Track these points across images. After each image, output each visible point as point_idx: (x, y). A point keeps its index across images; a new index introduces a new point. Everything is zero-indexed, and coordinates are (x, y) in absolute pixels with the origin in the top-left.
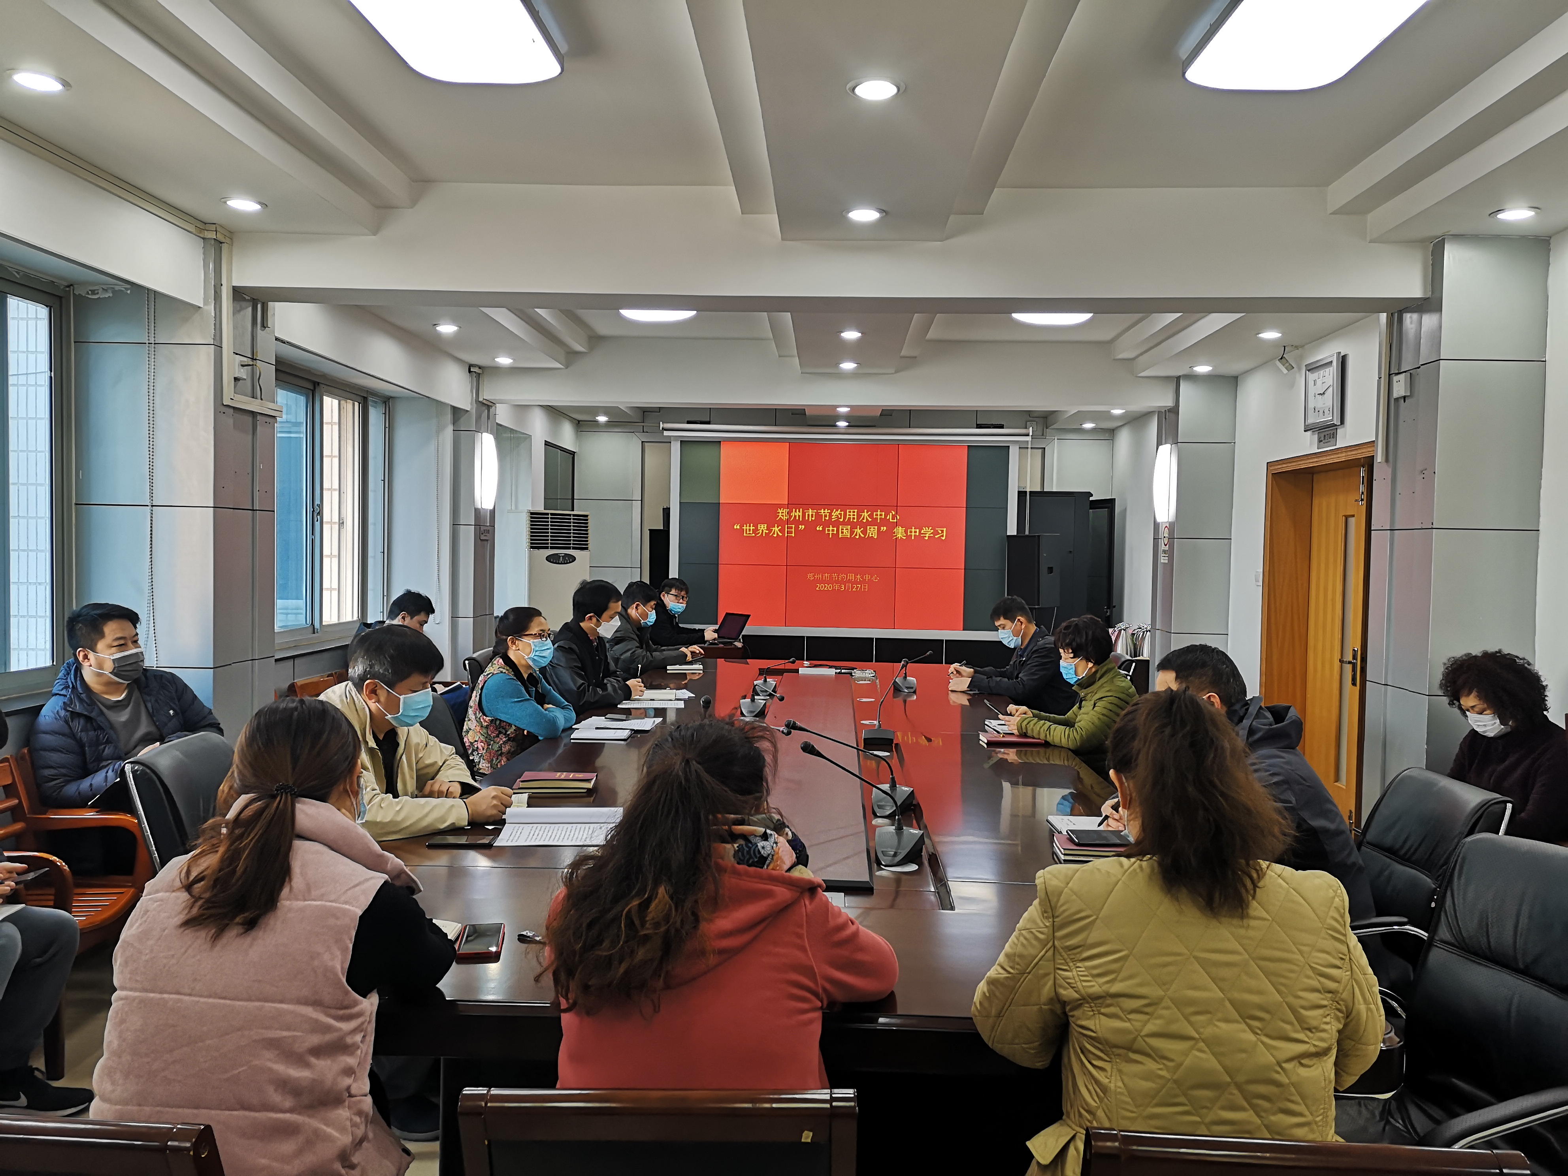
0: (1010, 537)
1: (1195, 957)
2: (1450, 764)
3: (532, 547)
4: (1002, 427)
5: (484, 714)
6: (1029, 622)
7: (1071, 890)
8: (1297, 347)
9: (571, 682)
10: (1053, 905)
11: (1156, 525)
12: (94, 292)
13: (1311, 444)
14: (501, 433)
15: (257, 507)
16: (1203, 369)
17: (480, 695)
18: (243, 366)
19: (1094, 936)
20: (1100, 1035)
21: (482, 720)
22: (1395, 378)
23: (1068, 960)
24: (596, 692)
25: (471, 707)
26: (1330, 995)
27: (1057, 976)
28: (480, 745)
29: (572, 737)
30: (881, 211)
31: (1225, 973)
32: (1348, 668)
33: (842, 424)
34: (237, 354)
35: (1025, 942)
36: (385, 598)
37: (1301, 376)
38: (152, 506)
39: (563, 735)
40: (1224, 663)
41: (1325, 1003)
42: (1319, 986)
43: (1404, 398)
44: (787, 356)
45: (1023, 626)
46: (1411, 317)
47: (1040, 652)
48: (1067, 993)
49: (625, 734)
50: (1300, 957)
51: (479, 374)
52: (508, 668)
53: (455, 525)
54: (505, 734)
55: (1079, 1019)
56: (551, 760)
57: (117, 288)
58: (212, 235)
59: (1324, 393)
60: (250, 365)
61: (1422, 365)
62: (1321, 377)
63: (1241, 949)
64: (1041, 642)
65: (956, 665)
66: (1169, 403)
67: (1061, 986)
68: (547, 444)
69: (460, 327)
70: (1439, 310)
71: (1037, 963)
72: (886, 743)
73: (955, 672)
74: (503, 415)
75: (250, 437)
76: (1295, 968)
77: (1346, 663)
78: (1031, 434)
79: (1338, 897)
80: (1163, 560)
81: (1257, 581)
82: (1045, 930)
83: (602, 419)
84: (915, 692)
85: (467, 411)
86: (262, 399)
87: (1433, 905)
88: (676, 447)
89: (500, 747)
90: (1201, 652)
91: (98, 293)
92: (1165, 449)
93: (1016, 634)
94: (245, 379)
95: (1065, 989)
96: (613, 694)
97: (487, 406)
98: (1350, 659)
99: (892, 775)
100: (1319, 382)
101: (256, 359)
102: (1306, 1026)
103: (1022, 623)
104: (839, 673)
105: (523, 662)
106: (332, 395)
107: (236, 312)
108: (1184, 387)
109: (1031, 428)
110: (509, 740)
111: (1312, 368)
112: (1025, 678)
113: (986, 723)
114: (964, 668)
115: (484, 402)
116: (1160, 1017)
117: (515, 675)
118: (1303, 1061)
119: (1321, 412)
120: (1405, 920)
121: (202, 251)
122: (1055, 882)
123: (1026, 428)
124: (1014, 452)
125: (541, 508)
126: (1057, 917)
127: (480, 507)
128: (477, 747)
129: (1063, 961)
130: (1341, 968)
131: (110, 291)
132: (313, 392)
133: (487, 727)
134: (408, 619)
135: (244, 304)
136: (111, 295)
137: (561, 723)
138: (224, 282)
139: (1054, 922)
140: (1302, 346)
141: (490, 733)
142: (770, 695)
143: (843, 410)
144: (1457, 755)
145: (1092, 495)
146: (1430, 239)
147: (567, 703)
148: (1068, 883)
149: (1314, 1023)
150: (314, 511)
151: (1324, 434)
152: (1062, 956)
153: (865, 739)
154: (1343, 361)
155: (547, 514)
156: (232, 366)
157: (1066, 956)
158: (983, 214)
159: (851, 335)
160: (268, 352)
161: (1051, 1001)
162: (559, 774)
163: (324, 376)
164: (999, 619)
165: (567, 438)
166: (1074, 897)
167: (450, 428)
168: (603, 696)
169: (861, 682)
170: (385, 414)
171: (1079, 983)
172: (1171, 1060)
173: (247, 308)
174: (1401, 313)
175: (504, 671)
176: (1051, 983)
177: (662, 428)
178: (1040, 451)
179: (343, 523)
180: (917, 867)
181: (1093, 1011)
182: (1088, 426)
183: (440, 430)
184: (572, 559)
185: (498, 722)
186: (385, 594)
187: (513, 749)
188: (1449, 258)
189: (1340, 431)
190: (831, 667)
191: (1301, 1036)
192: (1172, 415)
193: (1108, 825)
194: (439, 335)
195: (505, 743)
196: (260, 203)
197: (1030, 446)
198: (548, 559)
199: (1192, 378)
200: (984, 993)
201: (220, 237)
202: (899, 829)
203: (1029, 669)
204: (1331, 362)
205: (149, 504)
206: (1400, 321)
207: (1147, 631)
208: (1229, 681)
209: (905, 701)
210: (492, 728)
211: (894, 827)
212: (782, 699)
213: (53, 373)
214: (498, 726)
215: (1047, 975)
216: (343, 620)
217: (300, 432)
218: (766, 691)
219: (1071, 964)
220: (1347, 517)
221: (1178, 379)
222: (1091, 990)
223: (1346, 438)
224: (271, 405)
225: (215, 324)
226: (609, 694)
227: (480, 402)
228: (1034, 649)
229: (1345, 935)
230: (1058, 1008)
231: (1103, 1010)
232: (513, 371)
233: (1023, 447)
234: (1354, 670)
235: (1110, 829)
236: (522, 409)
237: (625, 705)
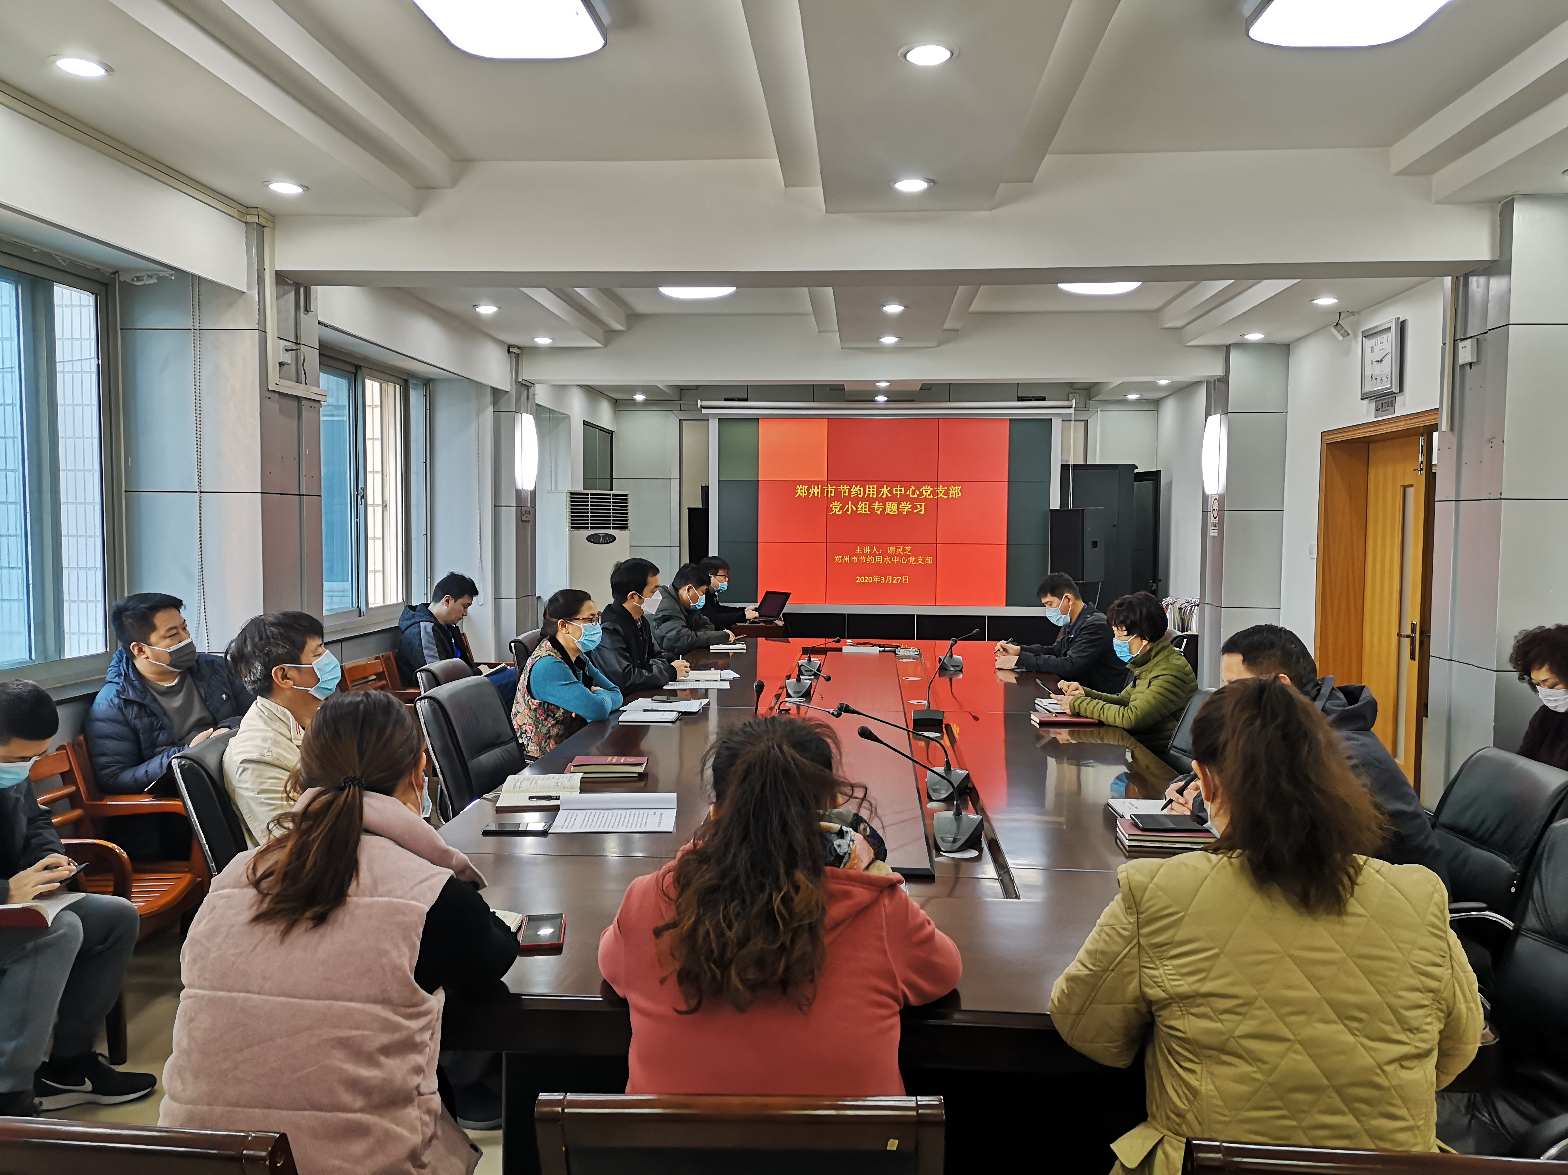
0: (1052, 511)
1: (1290, 956)
2: (1520, 742)
3: (572, 528)
4: (1043, 399)
5: (533, 697)
6: (1077, 598)
7: (1156, 885)
8: (1352, 313)
9: (618, 664)
10: (1137, 899)
11: (1205, 498)
12: (139, 279)
13: (1368, 413)
14: (539, 412)
15: (303, 492)
16: (1254, 337)
17: (529, 678)
18: (287, 350)
19: (1181, 934)
20: (1189, 1035)
21: (530, 703)
22: (1461, 344)
23: (1155, 958)
24: (641, 674)
25: (519, 690)
26: (1431, 995)
27: (1143, 974)
28: (529, 728)
29: (620, 720)
30: (929, 180)
31: (1321, 971)
32: (1406, 642)
33: (881, 399)
34: (281, 339)
35: (1107, 938)
36: (429, 580)
37: (1357, 343)
38: (201, 492)
39: (611, 717)
40: (1293, 643)
41: (1426, 1002)
42: (1419, 985)
43: (1471, 364)
44: (829, 332)
45: (1071, 603)
46: (1477, 281)
47: (1089, 629)
48: (1154, 993)
49: (673, 716)
50: (1399, 955)
51: (518, 354)
52: (556, 651)
53: (496, 506)
54: (553, 717)
55: (1167, 1019)
56: (599, 743)
57: (162, 274)
58: (255, 219)
59: (1381, 360)
60: (294, 350)
61: (1490, 330)
62: (1379, 343)
63: (1337, 947)
64: (1090, 619)
65: (1003, 642)
66: (1219, 372)
67: (1147, 985)
68: (585, 423)
69: (500, 308)
70: (1508, 272)
71: (1121, 961)
72: (936, 724)
73: (1002, 650)
74: (542, 395)
75: (296, 422)
76: (1395, 966)
77: (1404, 636)
78: (1074, 406)
79: (1437, 892)
80: (1213, 533)
81: (1311, 553)
82: (1130, 927)
83: (640, 397)
84: (961, 671)
85: (507, 392)
86: (306, 384)
87: (1513, 890)
88: (714, 425)
89: (549, 730)
90: (1268, 632)
91: (142, 280)
92: (1215, 420)
93: (1064, 612)
94: (289, 364)
95: (1152, 988)
96: (658, 675)
97: (526, 387)
98: (1409, 633)
99: (947, 757)
100: (1376, 349)
101: (299, 344)
102: (1406, 1027)
103: (1069, 599)
104: (884, 651)
105: (572, 645)
106: (374, 378)
107: (279, 297)
108: (1235, 356)
109: (1074, 401)
110: (557, 723)
111: (1368, 335)
112: (1073, 656)
113: (1036, 702)
114: (1010, 645)
115: (524, 382)
116: (1255, 1018)
117: (562, 658)
118: (1404, 1063)
119: (1379, 380)
120: (1484, 905)
121: (244, 235)
122: (1139, 877)
123: (1068, 400)
124: (1057, 426)
125: (580, 489)
126: (1142, 913)
127: (520, 488)
128: (526, 731)
129: (1149, 959)
130: (1442, 966)
131: (155, 277)
132: (355, 375)
133: (535, 710)
134: (452, 602)
135: (287, 288)
136: (156, 281)
137: (609, 706)
138: (267, 266)
139: (1138, 918)
140: (1359, 312)
141: (538, 716)
142: (815, 674)
143: (883, 385)
144: (1527, 733)
145: (1137, 468)
146: (1498, 200)
147: (614, 685)
148: (1153, 879)
149: (1415, 1024)
150: (358, 494)
151: (1382, 402)
152: (1147, 954)
153: (914, 720)
154: (1402, 327)
155: (587, 494)
156: (277, 351)
157: (1151, 954)
158: (1031, 181)
159: (893, 309)
160: (311, 336)
161: (1136, 1000)
162: (610, 758)
163: (366, 359)
164: (1046, 596)
165: (605, 417)
166: (1160, 893)
167: (490, 409)
168: (648, 677)
169: (906, 661)
170: (426, 396)
171: (1166, 982)
172: (1263, 1062)
173: (290, 291)
174: (1466, 277)
175: (552, 654)
176: (1136, 981)
177: (701, 406)
178: (1083, 423)
179: (386, 505)
180: (977, 853)
181: (1182, 1011)
182: (1132, 397)
183: (480, 412)
184: (613, 539)
185: (546, 706)
186: (429, 576)
187: (561, 733)
188: (1519, 218)
189: (1399, 399)
190: (874, 645)
191: (1402, 1037)
192: (1222, 386)
193: (1172, 809)
194: (478, 317)
195: (553, 726)
196: (303, 186)
197: (1073, 419)
198: (589, 539)
199: (1243, 346)
200: (1063, 990)
201: (262, 221)
202: (958, 814)
203: (1079, 647)
204: (1390, 328)
205: (198, 491)
206: (1466, 284)
207: (1195, 606)
208: (1298, 661)
209: (951, 680)
210: (540, 711)
211: (952, 812)
212: (828, 679)
213: (100, 361)
214: (547, 709)
215: (1133, 972)
216: (388, 603)
217: (343, 416)
218: (811, 671)
219: (1158, 962)
220: (1405, 487)
221: (1228, 348)
222: (1181, 990)
223: (1405, 406)
224: (315, 389)
225: (259, 309)
226: (654, 676)
227: (520, 382)
228: (1082, 626)
229: (1445, 932)
230: (1143, 1007)
231: (1193, 1010)
232: (552, 351)
233: (1066, 420)
234: (1413, 644)
235: (1174, 813)
236: (561, 389)
237: (671, 686)
